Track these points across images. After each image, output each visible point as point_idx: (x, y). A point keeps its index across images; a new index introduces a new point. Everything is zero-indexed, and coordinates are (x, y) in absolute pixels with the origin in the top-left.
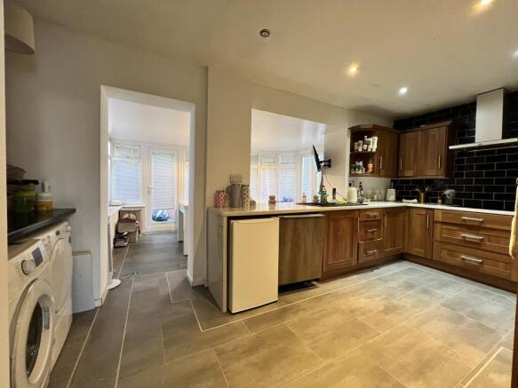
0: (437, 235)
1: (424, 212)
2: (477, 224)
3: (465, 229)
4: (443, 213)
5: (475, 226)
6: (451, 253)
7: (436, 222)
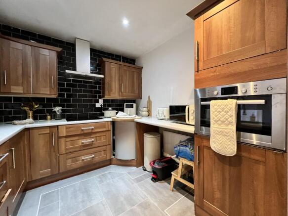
0: (63, 149)
1: (48, 131)
2: (90, 131)
3: (83, 137)
4: (66, 128)
5: (89, 133)
6: (75, 159)
7: (61, 137)
